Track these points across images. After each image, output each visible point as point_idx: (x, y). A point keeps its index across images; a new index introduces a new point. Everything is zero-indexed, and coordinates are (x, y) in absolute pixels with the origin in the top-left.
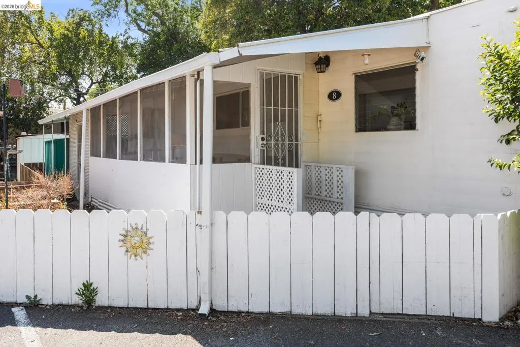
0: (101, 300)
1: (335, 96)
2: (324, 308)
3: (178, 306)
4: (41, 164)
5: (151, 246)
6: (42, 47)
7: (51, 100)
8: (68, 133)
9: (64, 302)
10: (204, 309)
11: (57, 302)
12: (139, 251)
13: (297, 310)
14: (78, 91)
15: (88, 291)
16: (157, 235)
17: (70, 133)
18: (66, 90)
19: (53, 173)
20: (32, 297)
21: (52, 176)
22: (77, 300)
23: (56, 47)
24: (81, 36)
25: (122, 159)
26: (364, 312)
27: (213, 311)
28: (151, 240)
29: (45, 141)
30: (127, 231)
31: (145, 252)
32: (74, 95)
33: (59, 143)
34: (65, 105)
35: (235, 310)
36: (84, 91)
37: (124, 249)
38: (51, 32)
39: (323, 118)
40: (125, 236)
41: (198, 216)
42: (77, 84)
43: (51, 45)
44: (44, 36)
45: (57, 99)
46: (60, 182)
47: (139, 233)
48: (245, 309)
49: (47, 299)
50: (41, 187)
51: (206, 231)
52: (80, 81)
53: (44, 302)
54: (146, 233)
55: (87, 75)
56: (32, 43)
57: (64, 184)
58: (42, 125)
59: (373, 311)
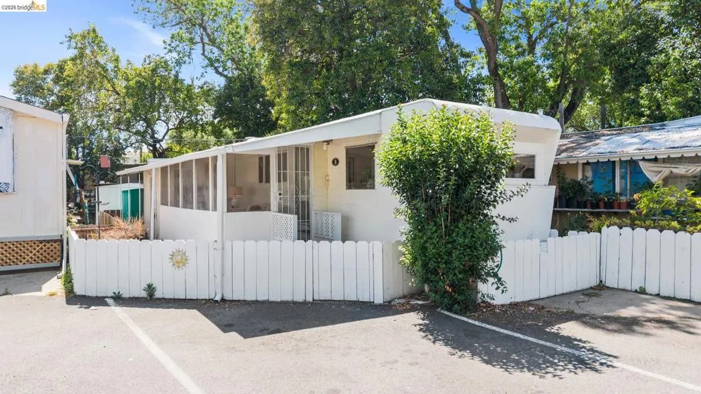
0: (158, 294)
1: (336, 162)
2: (287, 297)
3: (204, 297)
4: (118, 211)
5: (188, 262)
6: (118, 94)
7: (127, 147)
8: (142, 182)
9: (136, 296)
10: (218, 298)
11: (131, 296)
12: (181, 264)
13: (272, 299)
14: (154, 138)
15: (150, 289)
16: (190, 254)
17: (144, 182)
18: (143, 137)
19: (130, 218)
20: (117, 293)
21: (129, 221)
22: (144, 294)
23: (132, 96)
24: (156, 84)
25: (184, 208)
26: (310, 299)
27: (223, 300)
28: (188, 258)
29: (123, 190)
30: (174, 253)
31: (184, 265)
32: (151, 141)
33: (134, 192)
34: (141, 152)
35: (236, 299)
36: (160, 138)
37: (172, 263)
38: (127, 80)
39: (330, 178)
40: (173, 256)
41: (215, 243)
42: (154, 132)
43: (127, 93)
44: (121, 85)
45: (133, 145)
46: (135, 226)
47: (181, 254)
48: (242, 299)
49: (126, 295)
50: (120, 229)
51: (219, 252)
52: (156, 128)
53: (124, 296)
54: (185, 254)
55: (163, 121)
56: (108, 90)
57: (138, 227)
58: (119, 176)
59: (315, 298)
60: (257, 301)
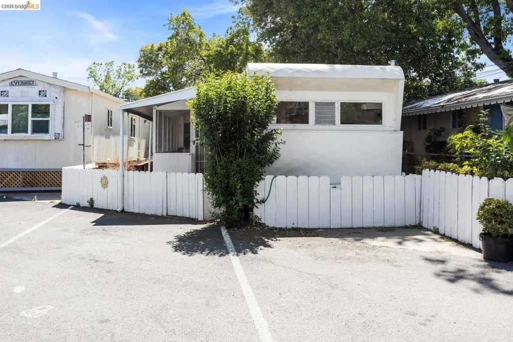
0: (95, 206)
2: (153, 213)
3: (115, 209)
5: (108, 184)
11: (84, 206)
13: (146, 213)
20: (78, 203)
26: (165, 214)
31: (107, 187)
35: (130, 211)
37: (101, 185)
40: (102, 180)
47: (105, 179)
48: (133, 211)
53: (81, 206)
59: (169, 214)
60: (139, 213)
